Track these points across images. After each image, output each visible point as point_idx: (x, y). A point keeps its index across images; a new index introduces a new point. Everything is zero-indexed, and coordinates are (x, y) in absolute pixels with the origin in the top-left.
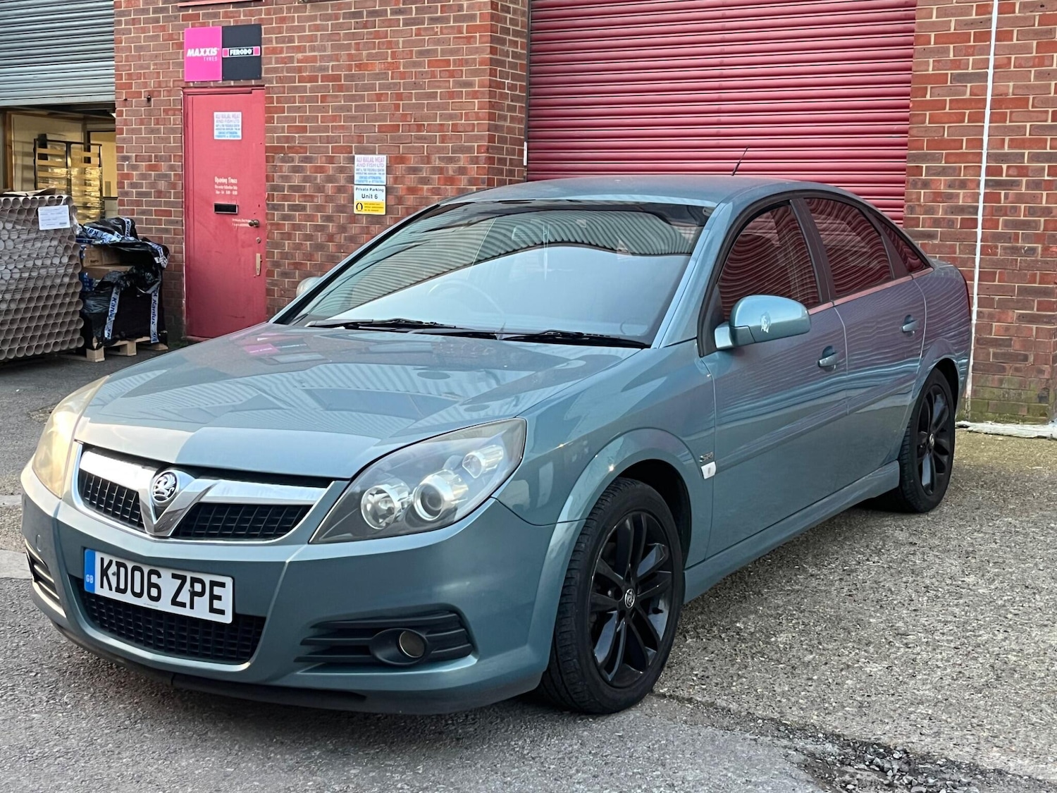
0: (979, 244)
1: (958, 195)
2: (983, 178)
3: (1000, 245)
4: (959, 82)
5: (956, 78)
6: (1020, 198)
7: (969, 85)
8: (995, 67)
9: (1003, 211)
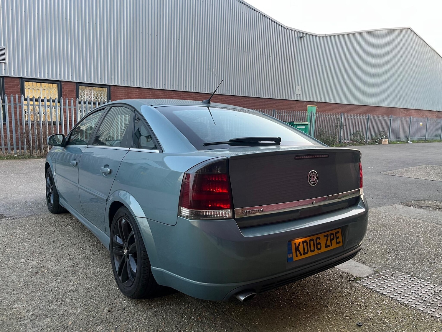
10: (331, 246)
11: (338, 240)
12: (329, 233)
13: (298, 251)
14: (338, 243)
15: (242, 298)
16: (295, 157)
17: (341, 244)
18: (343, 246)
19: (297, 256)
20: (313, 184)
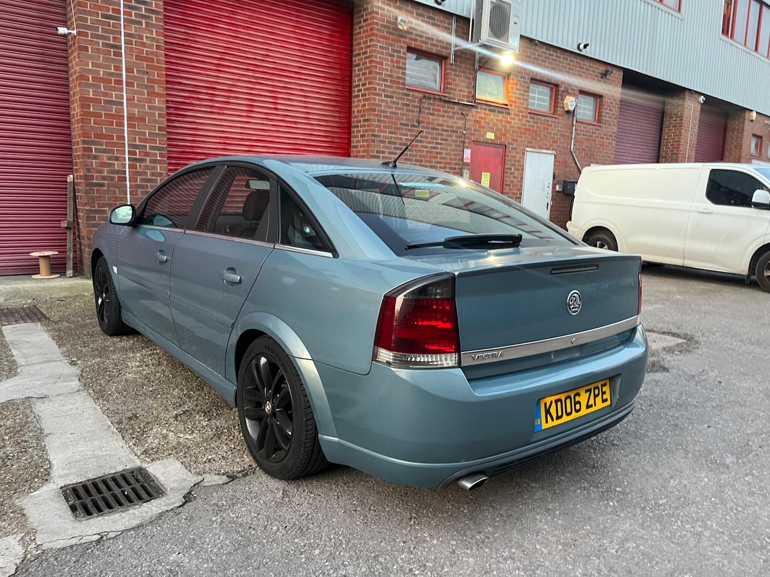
0: (128, 190)
1: (114, 164)
2: (127, 156)
3: (139, 190)
4: (109, 104)
5: (106, 102)
6: (147, 167)
7: (114, 107)
8: (127, 100)
9: (139, 173)
10: (595, 405)
11: (605, 397)
12: (592, 387)
13: (548, 416)
14: (604, 401)
15: (469, 485)
16: (552, 271)
17: (608, 403)
18: (611, 405)
19: (547, 422)
20: (573, 312)
